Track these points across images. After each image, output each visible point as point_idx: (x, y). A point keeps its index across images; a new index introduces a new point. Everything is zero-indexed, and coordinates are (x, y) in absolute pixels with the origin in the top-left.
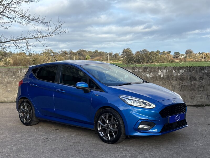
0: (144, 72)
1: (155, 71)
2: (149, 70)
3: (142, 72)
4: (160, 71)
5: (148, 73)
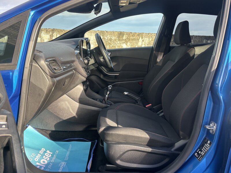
0: (119, 40)
1: (134, 39)
2: (126, 38)
3: (116, 40)
4: (141, 40)
5: (124, 43)
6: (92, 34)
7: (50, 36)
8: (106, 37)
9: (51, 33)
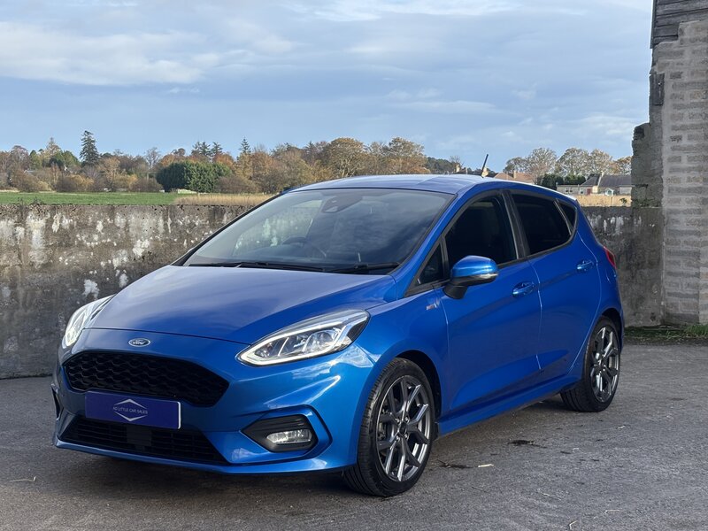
6: (147, 214)
7: (47, 220)
8: (181, 219)
9: (49, 216)
